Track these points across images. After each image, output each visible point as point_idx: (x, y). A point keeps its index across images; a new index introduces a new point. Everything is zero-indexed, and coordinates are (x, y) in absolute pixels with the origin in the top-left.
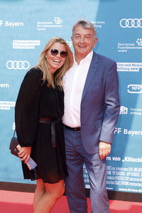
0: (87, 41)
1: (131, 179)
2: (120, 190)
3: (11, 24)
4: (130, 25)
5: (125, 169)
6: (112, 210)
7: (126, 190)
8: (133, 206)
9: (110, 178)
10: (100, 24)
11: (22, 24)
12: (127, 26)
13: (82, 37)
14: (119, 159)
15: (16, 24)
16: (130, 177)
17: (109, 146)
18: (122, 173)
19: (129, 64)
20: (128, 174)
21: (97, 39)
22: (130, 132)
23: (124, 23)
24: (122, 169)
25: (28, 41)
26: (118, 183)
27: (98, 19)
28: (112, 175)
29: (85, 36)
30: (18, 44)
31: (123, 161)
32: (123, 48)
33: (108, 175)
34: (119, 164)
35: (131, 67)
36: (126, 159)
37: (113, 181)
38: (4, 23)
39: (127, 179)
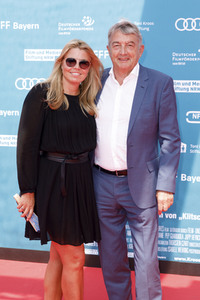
0: (129, 51)
1: (192, 245)
2: (176, 259)
3: (21, 27)
4: (190, 27)
5: (183, 230)
6: (164, 288)
7: (184, 260)
8: (195, 282)
9: (162, 243)
10: (147, 26)
11: (37, 26)
12: (186, 28)
13: (123, 45)
14: (174, 216)
15: (29, 26)
16: (190, 241)
17: (172, 196)
18: (179, 236)
19: (188, 82)
20: (187, 237)
21: (143, 47)
22: (190, 179)
23: (180, 24)
24: (178, 230)
25: (45, 50)
26: (173, 250)
27: (144, 18)
28: (165, 239)
29: (127, 44)
30: (32, 55)
31: (180, 218)
32: (180, 59)
33: (160, 239)
34: (175, 223)
35: (192, 86)
36: (185, 216)
37: (167, 246)
38: (12, 24)
39: (186, 243)
